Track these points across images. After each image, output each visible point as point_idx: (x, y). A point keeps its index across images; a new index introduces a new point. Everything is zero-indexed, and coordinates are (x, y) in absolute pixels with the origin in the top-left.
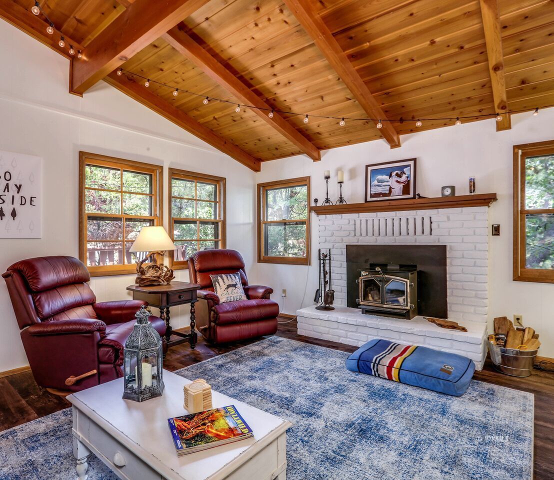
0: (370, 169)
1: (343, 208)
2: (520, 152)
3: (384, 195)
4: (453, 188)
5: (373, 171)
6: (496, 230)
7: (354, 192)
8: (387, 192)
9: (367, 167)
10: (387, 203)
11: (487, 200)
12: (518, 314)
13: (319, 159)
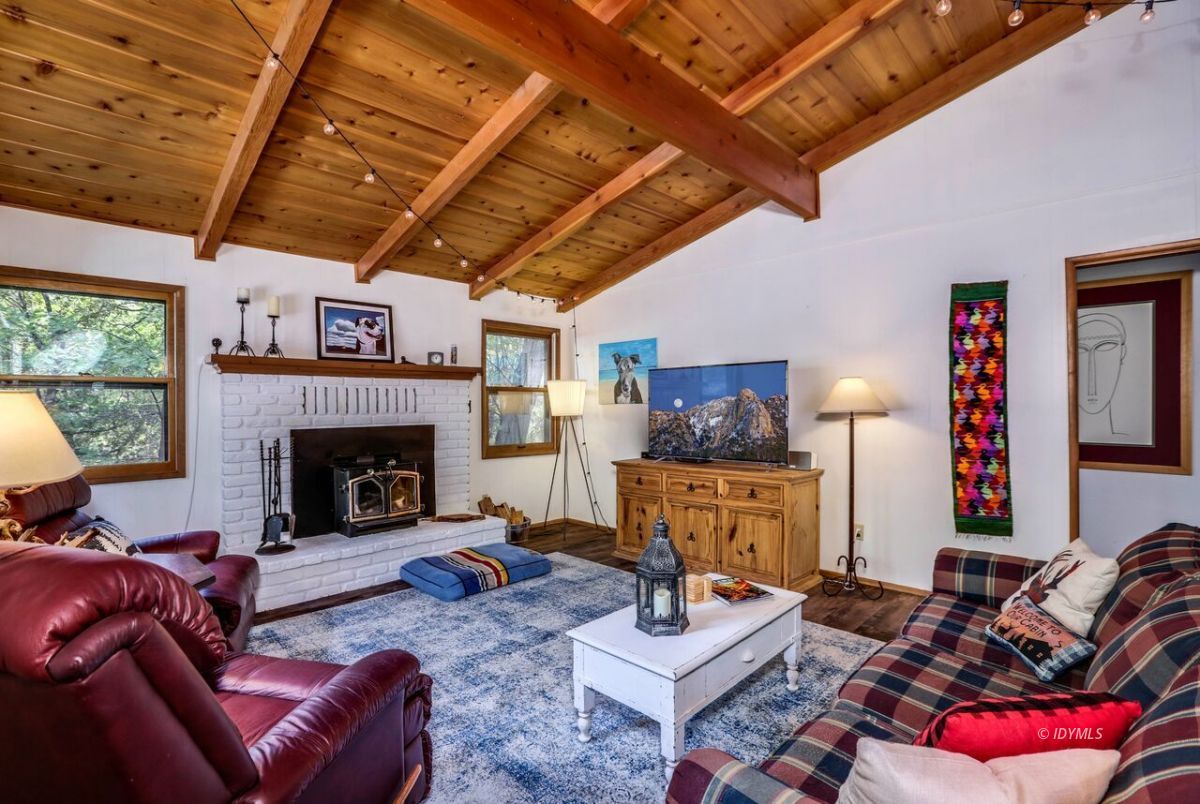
0: (323, 304)
1: (274, 364)
2: (485, 327)
3: (349, 350)
4: (441, 356)
5: (327, 310)
6: (470, 406)
7: (298, 337)
8: (354, 347)
9: (318, 300)
13: (212, 258)
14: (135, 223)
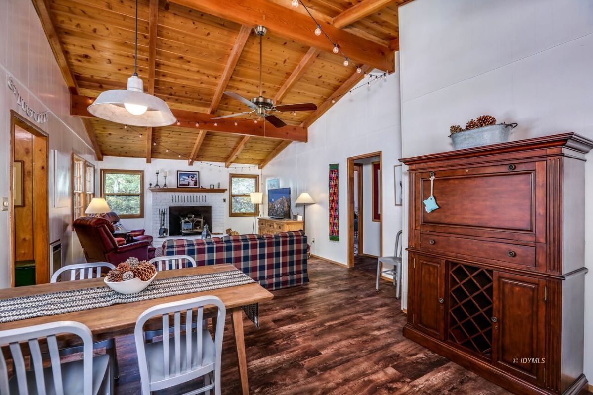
0: (179, 172)
1: (166, 190)
2: (231, 176)
3: (187, 185)
4: (214, 185)
5: (180, 174)
6: (225, 201)
7: (172, 182)
9: (178, 171)
11: (223, 191)
13: (150, 163)
14: (133, 156)
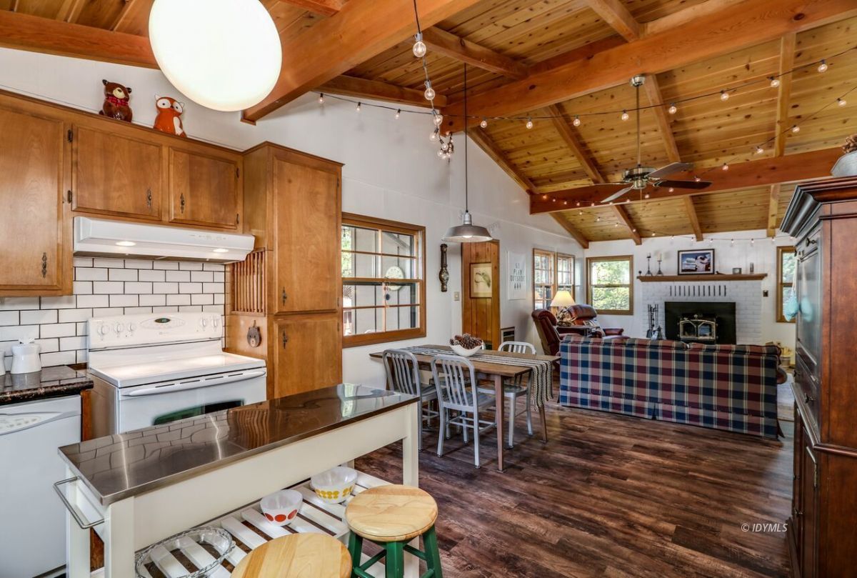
0: (681, 253)
1: (660, 277)
2: (780, 250)
4: (740, 269)
5: (683, 255)
6: (766, 294)
7: (670, 267)
9: (679, 252)
10: (696, 276)
11: (761, 277)
12: (779, 341)
13: (641, 244)
